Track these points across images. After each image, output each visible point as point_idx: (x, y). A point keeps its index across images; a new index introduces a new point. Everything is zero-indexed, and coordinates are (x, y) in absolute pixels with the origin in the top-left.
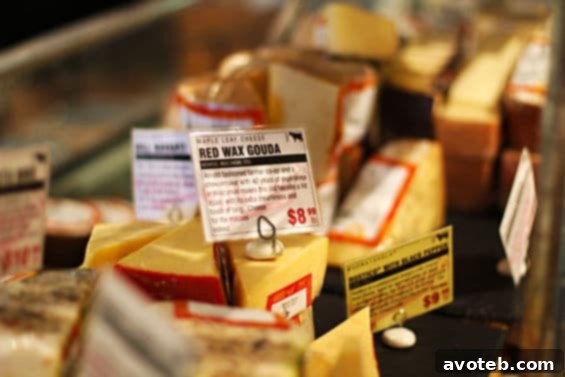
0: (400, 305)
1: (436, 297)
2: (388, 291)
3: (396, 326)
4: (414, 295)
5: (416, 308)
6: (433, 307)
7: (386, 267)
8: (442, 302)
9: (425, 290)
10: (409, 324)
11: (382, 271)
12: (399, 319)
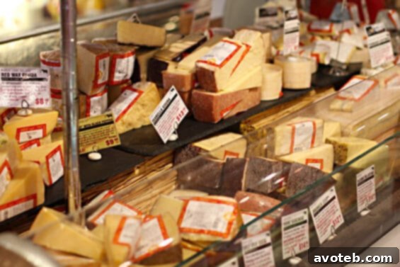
0: (95, 143)
1: (112, 142)
2: (87, 136)
3: (94, 152)
4: (100, 140)
5: (103, 145)
6: (111, 145)
7: (85, 126)
8: (115, 144)
9: (106, 138)
10: (100, 151)
11: (83, 127)
12: (96, 149)
